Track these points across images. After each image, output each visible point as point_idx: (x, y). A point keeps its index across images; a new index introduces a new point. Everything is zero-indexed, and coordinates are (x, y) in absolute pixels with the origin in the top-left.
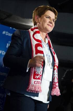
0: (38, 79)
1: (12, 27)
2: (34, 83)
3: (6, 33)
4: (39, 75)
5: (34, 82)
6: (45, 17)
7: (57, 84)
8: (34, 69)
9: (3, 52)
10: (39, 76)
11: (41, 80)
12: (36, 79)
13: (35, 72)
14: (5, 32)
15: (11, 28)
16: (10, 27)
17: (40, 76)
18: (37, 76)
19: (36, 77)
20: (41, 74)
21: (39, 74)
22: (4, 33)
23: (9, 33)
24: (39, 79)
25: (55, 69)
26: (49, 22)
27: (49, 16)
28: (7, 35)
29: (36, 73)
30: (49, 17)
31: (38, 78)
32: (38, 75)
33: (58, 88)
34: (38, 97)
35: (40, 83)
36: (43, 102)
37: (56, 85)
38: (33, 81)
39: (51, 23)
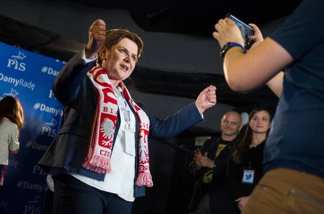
0: (106, 147)
1: (59, 59)
2: (101, 154)
3: (49, 70)
4: (109, 140)
5: (101, 151)
6: (117, 51)
7: (147, 165)
8: (101, 128)
9: (42, 105)
10: (108, 142)
11: (112, 150)
12: (103, 146)
13: (101, 134)
14: (47, 69)
15: (58, 61)
16: (57, 59)
17: (111, 142)
18: (105, 142)
19: (103, 144)
20: (112, 139)
21: (109, 138)
22: (44, 69)
23: (53, 70)
24: (108, 147)
25: (141, 137)
26: (124, 60)
27: (125, 49)
28: (51, 73)
29: (103, 136)
30: (126, 51)
31: (106, 144)
32: (107, 140)
33: (148, 171)
34: (103, 181)
35: (110, 155)
36: (119, 195)
37: (144, 166)
38: (98, 148)
39: (127, 62)
